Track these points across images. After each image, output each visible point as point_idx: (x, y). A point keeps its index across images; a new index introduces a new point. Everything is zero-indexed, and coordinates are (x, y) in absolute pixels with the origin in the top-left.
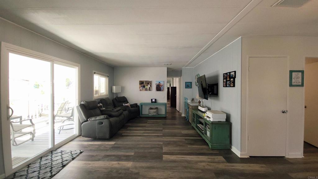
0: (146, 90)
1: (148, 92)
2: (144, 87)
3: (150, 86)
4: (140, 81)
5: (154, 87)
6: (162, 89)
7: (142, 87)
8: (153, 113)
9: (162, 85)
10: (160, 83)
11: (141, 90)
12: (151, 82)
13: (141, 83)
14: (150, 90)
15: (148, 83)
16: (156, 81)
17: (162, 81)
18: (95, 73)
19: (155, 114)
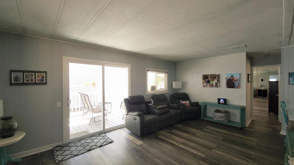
0: (212, 86)
1: (214, 89)
2: (209, 82)
3: (217, 82)
4: (204, 75)
5: (223, 82)
6: (236, 84)
7: (205, 82)
8: (219, 117)
9: (237, 80)
10: (232, 76)
11: (204, 87)
12: (219, 75)
13: (205, 77)
14: (216, 86)
15: (215, 78)
16: (226, 74)
17: (236, 74)
18: (148, 70)
19: (222, 120)
